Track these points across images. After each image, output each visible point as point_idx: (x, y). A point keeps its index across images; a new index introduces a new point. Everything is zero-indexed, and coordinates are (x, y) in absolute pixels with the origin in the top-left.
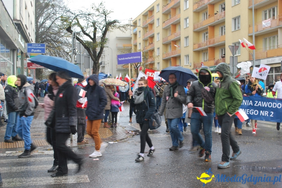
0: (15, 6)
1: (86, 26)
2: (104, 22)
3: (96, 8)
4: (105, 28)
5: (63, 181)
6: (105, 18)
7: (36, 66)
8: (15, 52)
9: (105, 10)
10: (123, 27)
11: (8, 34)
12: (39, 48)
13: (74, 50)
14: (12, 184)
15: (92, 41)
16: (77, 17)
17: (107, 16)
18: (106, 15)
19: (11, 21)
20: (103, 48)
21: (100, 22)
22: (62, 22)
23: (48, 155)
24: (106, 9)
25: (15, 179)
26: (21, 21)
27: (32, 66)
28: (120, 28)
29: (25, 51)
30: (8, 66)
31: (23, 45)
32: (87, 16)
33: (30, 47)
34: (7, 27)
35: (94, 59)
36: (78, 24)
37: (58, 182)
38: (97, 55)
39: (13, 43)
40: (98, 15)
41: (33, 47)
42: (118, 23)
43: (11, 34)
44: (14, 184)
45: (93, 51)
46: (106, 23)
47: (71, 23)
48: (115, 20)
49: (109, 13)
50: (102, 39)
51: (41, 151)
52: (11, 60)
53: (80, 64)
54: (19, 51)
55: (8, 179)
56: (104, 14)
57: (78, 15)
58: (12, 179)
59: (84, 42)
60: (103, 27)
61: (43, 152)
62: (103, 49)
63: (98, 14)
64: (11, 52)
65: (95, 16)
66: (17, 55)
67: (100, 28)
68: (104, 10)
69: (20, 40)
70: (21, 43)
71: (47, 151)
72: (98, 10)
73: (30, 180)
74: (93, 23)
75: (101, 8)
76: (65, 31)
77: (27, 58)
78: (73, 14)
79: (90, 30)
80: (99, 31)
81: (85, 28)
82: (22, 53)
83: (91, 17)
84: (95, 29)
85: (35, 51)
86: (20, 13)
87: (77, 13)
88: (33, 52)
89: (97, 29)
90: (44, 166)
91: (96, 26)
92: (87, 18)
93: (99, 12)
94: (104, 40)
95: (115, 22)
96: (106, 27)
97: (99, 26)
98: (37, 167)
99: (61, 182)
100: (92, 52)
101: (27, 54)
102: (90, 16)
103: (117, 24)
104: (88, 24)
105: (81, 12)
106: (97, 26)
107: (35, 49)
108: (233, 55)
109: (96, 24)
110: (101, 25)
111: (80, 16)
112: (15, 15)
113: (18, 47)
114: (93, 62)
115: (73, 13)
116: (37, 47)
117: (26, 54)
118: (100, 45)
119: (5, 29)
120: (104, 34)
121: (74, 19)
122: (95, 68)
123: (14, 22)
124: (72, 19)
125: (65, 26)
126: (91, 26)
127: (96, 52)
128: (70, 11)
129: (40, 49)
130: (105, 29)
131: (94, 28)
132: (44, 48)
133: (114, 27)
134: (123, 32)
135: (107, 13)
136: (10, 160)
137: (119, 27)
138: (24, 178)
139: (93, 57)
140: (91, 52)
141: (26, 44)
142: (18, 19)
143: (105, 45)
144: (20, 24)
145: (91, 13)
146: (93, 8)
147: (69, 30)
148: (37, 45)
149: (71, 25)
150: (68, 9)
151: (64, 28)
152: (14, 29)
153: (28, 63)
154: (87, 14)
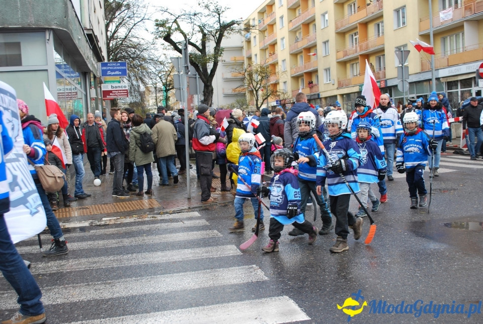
0: (82, 9)
1: (191, 31)
2: (217, 24)
3: (204, 5)
4: (219, 33)
5: (205, 254)
6: (219, 18)
7: (115, 95)
8: (87, 76)
9: (218, 7)
11: (80, 50)
12: (118, 68)
14: (133, 261)
15: (200, 53)
16: (177, 20)
17: (221, 15)
18: (219, 14)
19: (82, 30)
20: (218, 62)
21: (212, 25)
22: (156, 27)
24: (220, 4)
25: (135, 255)
26: (92, 30)
27: (109, 95)
28: (241, 33)
29: (99, 74)
30: (79, 96)
31: (96, 66)
32: (191, 17)
33: (104, 68)
34: (79, 39)
35: (205, 80)
36: (178, 29)
37: (198, 257)
38: (209, 73)
39: (85, 62)
40: (208, 15)
41: (109, 68)
42: (238, 24)
43: (83, 50)
44: (136, 261)
46: (221, 26)
47: (170, 28)
48: (233, 21)
49: (224, 10)
50: (215, 50)
51: (152, 216)
52: (81, 87)
53: (180, 89)
54: (92, 76)
56: (216, 13)
57: (179, 17)
58: (130, 255)
60: (216, 32)
61: (155, 217)
62: (217, 65)
63: (209, 13)
64: (82, 76)
65: (203, 17)
66: (90, 80)
67: (212, 33)
69: (92, 59)
70: (94, 62)
71: (160, 216)
72: (207, 7)
73: (156, 256)
74: (199, 26)
75: (212, 3)
76: (162, 41)
77: (102, 85)
78: (172, 14)
80: (210, 38)
81: (190, 35)
82: (95, 77)
85: (113, 73)
86: (89, 18)
87: (178, 14)
88: (110, 75)
89: (207, 36)
90: (167, 235)
91: (206, 32)
92: (193, 20)
93: (209, 10)
94: (219, 50)
95: (233, 23)
96: (221, 31)
97: (210, 30)
98: (157, 237)
99: (203, 256)
100: (201, 69)
101: (102, 78)
103: (236, 25)
104: (193, 29)
105: (185, 12)
106: (208, 31)
107: (112, 71)
108: (402, 64)
109: (206, 27)
110: (213, 30)
111: (183, 17)
112: (83, 22)
113: (91, 69)
114: (203, 84)
116: (115, 68)
117: (100, 78)
118: (212, 59)
119: (76, 42)
120: (218, 42)
121: (173, 23)
122: (207, 94)
123: (85, 32)
124: (171, 23)
125: (162, 34)
126: (199, 32)
127: (205, 69)
128: (168, 11)
129: (119, 70)
130: (219, 35)
131: (202, 34)
132: (125, 68)
133: (231, 31)
135: (222, 11)
136: (113, 229)
137: (239, 31)
138: (147, 253)
139: (203, 77)
141: (100, 64)
142: (88, 28)
143: (220, 58)
144: (91, 34)
145: (197, 12)
146: (201, 5)
147: (167, 38)
148: (114, 65)
149: (170, 31)
150: (166, 9)
151: (160, 37)
152: (85, 42)
153: (103, 91)
154: (191, 14)
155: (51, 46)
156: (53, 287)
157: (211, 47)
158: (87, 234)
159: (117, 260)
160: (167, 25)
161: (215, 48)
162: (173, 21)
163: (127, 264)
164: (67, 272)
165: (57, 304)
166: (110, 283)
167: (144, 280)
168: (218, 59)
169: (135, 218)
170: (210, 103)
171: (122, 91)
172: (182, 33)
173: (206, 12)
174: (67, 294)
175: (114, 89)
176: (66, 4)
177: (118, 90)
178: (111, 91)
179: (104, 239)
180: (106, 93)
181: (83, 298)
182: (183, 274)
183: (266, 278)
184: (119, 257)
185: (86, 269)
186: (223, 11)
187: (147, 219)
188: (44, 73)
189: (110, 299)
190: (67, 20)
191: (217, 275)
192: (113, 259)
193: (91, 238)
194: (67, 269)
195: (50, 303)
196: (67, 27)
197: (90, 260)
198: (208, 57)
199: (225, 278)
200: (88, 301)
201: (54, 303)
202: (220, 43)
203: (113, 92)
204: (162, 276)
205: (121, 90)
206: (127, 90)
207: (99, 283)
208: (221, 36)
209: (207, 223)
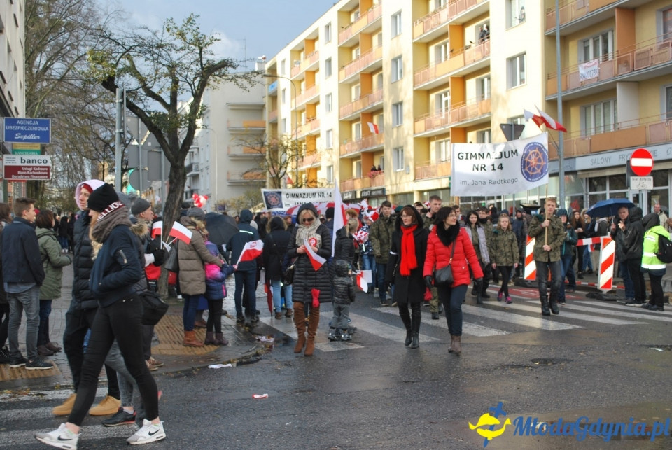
1: (153, 73)
2: (197, 65)
3: (176, 31)
4: (198, 79)
6: (200, 54)
7: (27, 175)
9: (199, 36)
10: (244, 77)
12: (35, 129)
13: (121, 133)
15: (166, 112)
16: (131, 53)
17: (204, 50)
18: (201, 49)
20: (195, 129)
21: (187, 65)
23: (53, 400)
27: (17, 174)
28: (236, 81)
32: (154, 49)
33: (11, 128)
35: (172, 156)
36: (133, 70)
38: (180, 146)
40: (182, 49)
41: (19, 127)
42: (234, 67)
45: (169, 137)
46: (202, 68)
47: (114, 66)
48: (224, 61)
49: (209, 41)
50: (191, 108)
51: (37, 392)
53: (138, 170)
56: (196, 45)
57: (131, 48)
59: (148, 115)
60: (195, 78)
61: (42, 395)
62: (194, 133)
63: (183, 45)
65: (174, 51)
67: (188, 79)
68: (197, 35)
71: (53, 392)
72: (182, 35)
74: (168, 67)
75: (189, 29)
76: (100, 87)
77: (5, 156)
78: (118, 44)
79: (162, 86)
80: (185, 87)
83: (163, 53)
84: (176, 82)
85: (25, 137)
87: (130, 43)
88: (20, 140)
89: (180, 83)
91: (177, 76)
92: (155, 56)
93: (184, 39)
94: (198, 108)
95: (224, 64)
96: (202, 77)
97: (185, 74)
98: (26, 434)
100: (167, 139)
101: (5, 145)
102: (161, 49)
103: (230, 71)
104: (157, 70)
105: (141, 41)
106: (181, 75)
107: (24, 133)
109: (178, 69)
110: (189, 73)
111: (138, 48)
114: (169, 164)
115: (121, 43)
116: (30, 128)
118: (186, 123)
120: (197, 96)
121: (121, 57)
122: (175, 181)
124: (117, 59)
125: (100, 76)
126: (165, 76)
127: (175, 140)
128: (113, 37)
129: (37, 133)
130: (200, 82)
131: (171, 80)
132: (47, 129)
133: (221, 77)
134: (245, 89)
135: (205, 43)
137: (234, 78)
139: (169, 152)
140: (165, 140)
141: (3, 120)
143: (199, 122)
145: (163, 43)
146: (171, 31)
147: (109, 84)
148: (28, 123)
149: (114, 72)
150: (108, 33)
151: (96, 80)
153: (6, 167)
154: (154, 44)
157: (185, 101)
160: (110, 62)
161: (192, 104)
162: (119, 56)
168: (196, 123)
169: (5, 396)
170: (180, 196)
171: (39, 169)
172: (137, 75)
173: (179, 43)
175: (26, 164)
177: (33, 167)
178: (19, 168)
180: (12, 171)
186: (207, 44)
187: (25, 398)
198: (179, 119)
202: (200, 96)
203: (23, 169)
205: (37, 167)
206: (48, 167)
208: (203, 84)
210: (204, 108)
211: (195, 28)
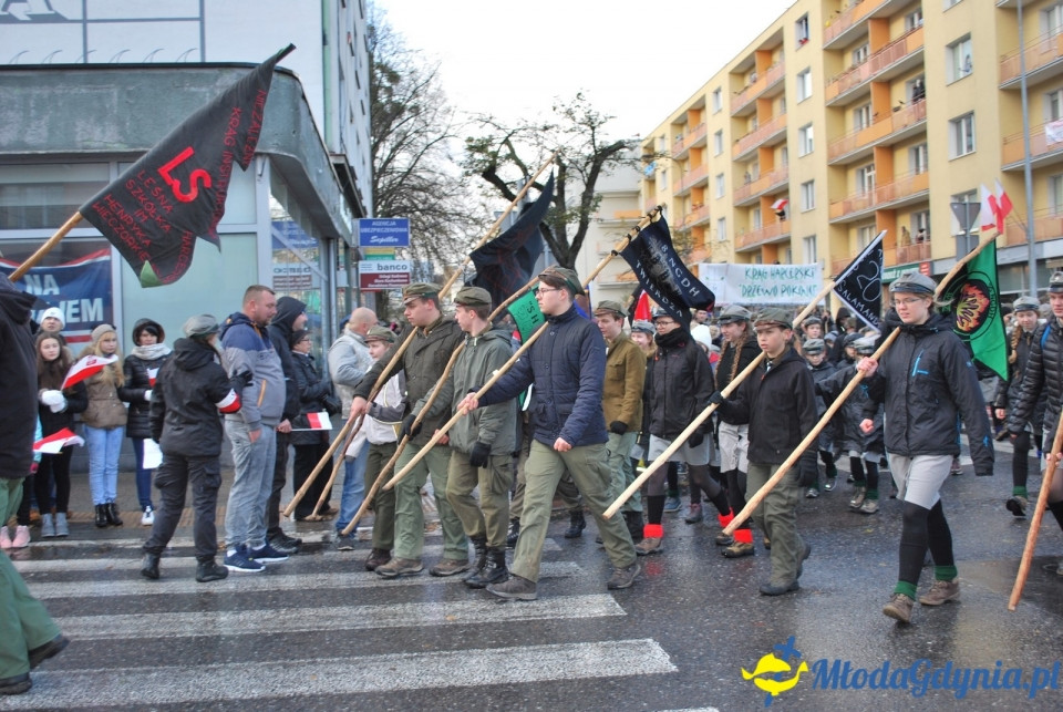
0: (328, 115)
1: (538, 160)
2: (589, 148)
3: (563, 110)
4: (591, 164)
5: (549, 611)
6: (593, 136)
7: (385, 283)
8: (332, 245)
9: (591, 114)
11: (320, 195)
12: (393, 230)
14: (406, 619)
16: (510, 139)
17: (596, 130)
18: (593, 128)
19: (325, 157)
20: (588, 223)
21: (578, 149)
22: (469, 153)
24: (595, 109)
25: (408, 606)
26: (345, 156)
27: (373, 283)
28: (634, 165)
29: (354, 242)
30: (315, 283)
31: (349, 226)
32: (539, 133)
33: (366, 230)
34: (318, 175)
35: (560, 255)
36: (512, 156)
37: (535, 616)
38: (570, 245)
39: (329, 219)
40: (571, 130)
41: (374, 230)
42: (631, 149)
43: (326, 196)
44: (413, 620)
45: (557, 234)
46: (596, 151)
47: (495, 155)
48: (620, 142)
49: (601, 118)
50: (583, 198)
52: (319, 266)
54: (341, 244)
55: (389, 604)
56: (587, 125)
57: (513, 132)
58: (400, 605)
60: (587, 164)
62: (587, 228)
63: (572, 126)
64: (322, 245)
65: (561, 133)
66: (338, 252)
67: (578, 165)
68: (589, 112)
69: (342, 212)
70: (346, 219)
72: (569, 113)
73: (452, 610)
74: (554, 152)
75: (579, 107)
77: (361, 263)
78: (499, 128)
80: (574, 174)
81: (535, 168)
82: (346, 247)
83: (550, 136)
85: (382, 240)
86: (341, 134)
87: (513, 127)
88: (376, 244)
89: (569, 171)
91: (566, 162)
92: (540, 140)
93: (574, 119)
94: (591, 198)
95: (620, 145)
96: (595, 162)
97: (575, 159)
99: (545, 615)
101: (360, 250)
103: (625, 150)
104: (541, 157)
105: (526, 123)
106: (570, 160)
107: (381, 235)
108: (966, 230)
109: (566, 154)
111: (521, 133)
112: (329, 141)
113: (340, 231)
115: (502, 127)
116: (387, 230)
117: (356, 249)
118: (577, 217)
119: (313, 180)
120: (590, 183)
121: (502, 144)
123: (332, 160)
124: (499, 145)
125: (480, 166)
127: (563, 237)
128: (493, 121)
129: (395, 235)
130: (593, 168)
131: (558, 167)
132: (405, 230)
133: (617, 160)
135: (598, 121)
137: (632, 163)
139: (558, 251)
141: (357, 222)
142: (338, 152)
143: (592, 215)
144: (342, 165)
145: (549, 124)
146: (557, 110)
147: (490, 174)
149: (494, 161)
150: (488, 117)
151: (475, 172)
152: (331, 178)
153: (363, 275)
154: (538, 126)
155: (265, 186)
156: (246, 664)
157: (574, 191)
158: (318, 558)
159: (374, 615)
160: (490, 149)
161: (584, 193)
162: (502, 140)
163: (392, 622)
164: (275, 634)
165: (252, 699)
166: (357, 662)
167: (425, 659)
168: (589, 216)
171: (398, 276)
172: (519, 163)
173: (569, 124)
174: (272, 680)
175: (383, 271)
176: (297, 108)
177: (391, 274)
178: (376, 276)
179: (349, 571)
180: (368, 279)
181: (303, 689)
182: (503, 650)
183: (674, 668)
184: (377, 609)
185: (312, 630)
186: (601, 123)
188: (250, 239)
189: (354, 695)
190: (298, 137)
191: (572, 656)
192: (365, 612)
193: (327, 568)
194: (276, 629)
195: (239, 695)
196: (296, 151)
197: (321, 611)
198: (568, 213)
199: (590, 662)
200: (312, 696)
201: (245, 697)
202: (593, 184)
203: (381, 276)
204: (462, 652)
205: (395, 274)
206: (408, 274)
207: (336, 659)
208: (596, 171)
209: (558, 548)
210: (600, 198)
211: (585, 104)
